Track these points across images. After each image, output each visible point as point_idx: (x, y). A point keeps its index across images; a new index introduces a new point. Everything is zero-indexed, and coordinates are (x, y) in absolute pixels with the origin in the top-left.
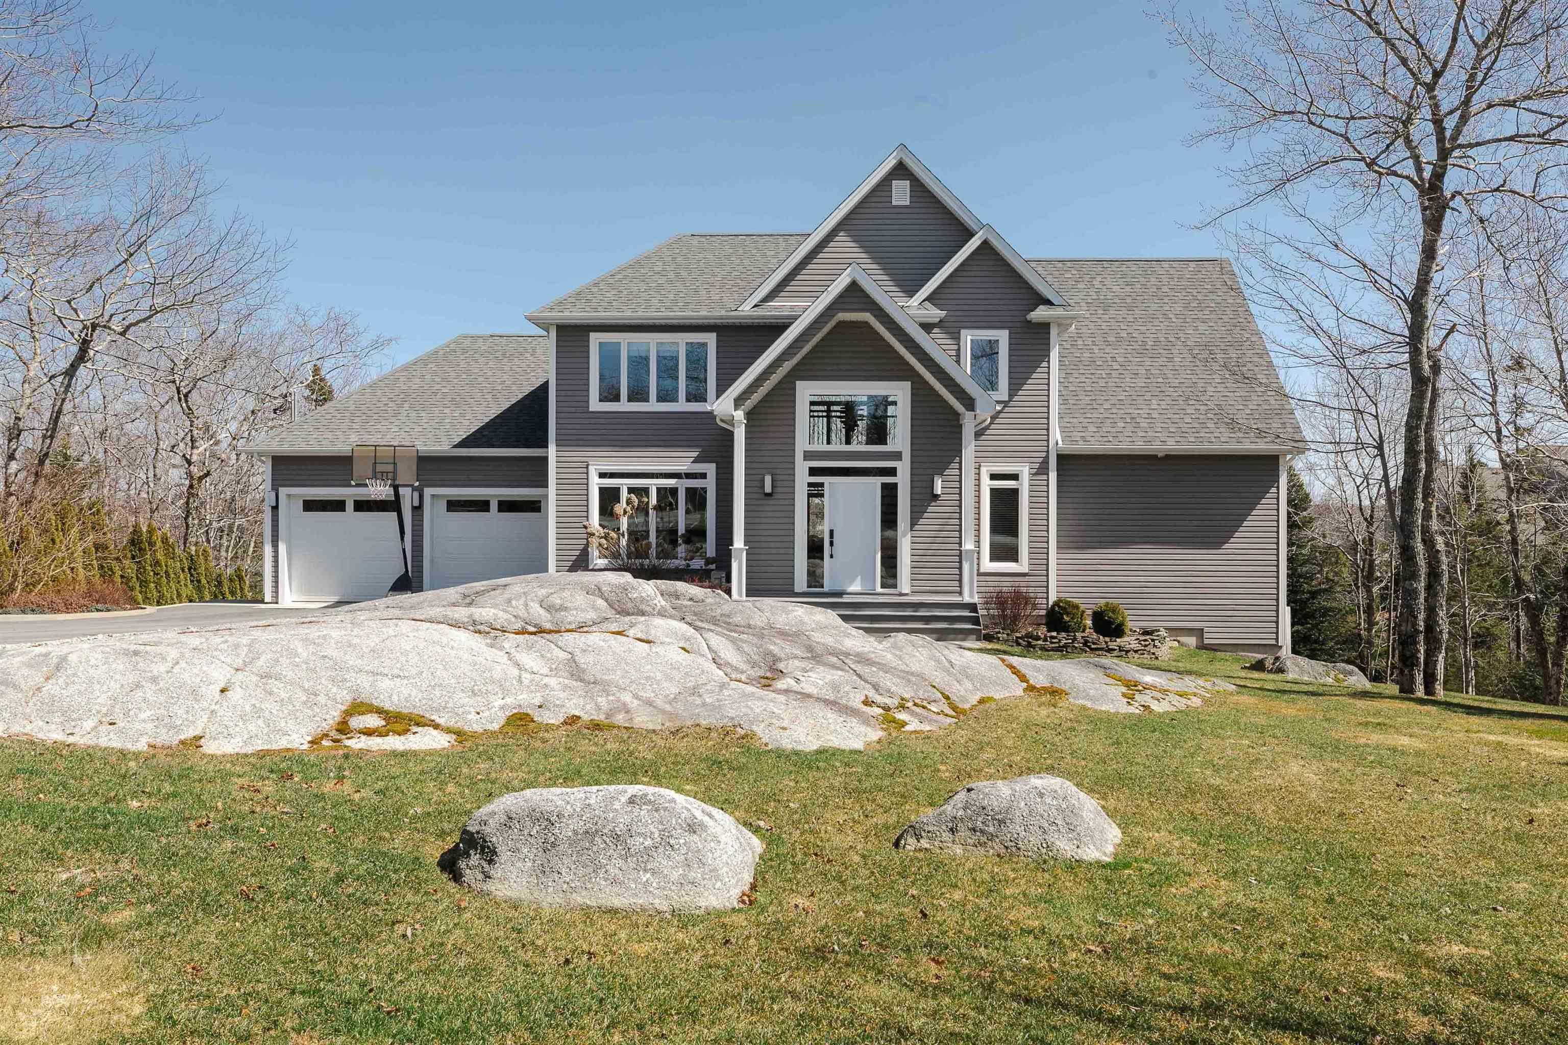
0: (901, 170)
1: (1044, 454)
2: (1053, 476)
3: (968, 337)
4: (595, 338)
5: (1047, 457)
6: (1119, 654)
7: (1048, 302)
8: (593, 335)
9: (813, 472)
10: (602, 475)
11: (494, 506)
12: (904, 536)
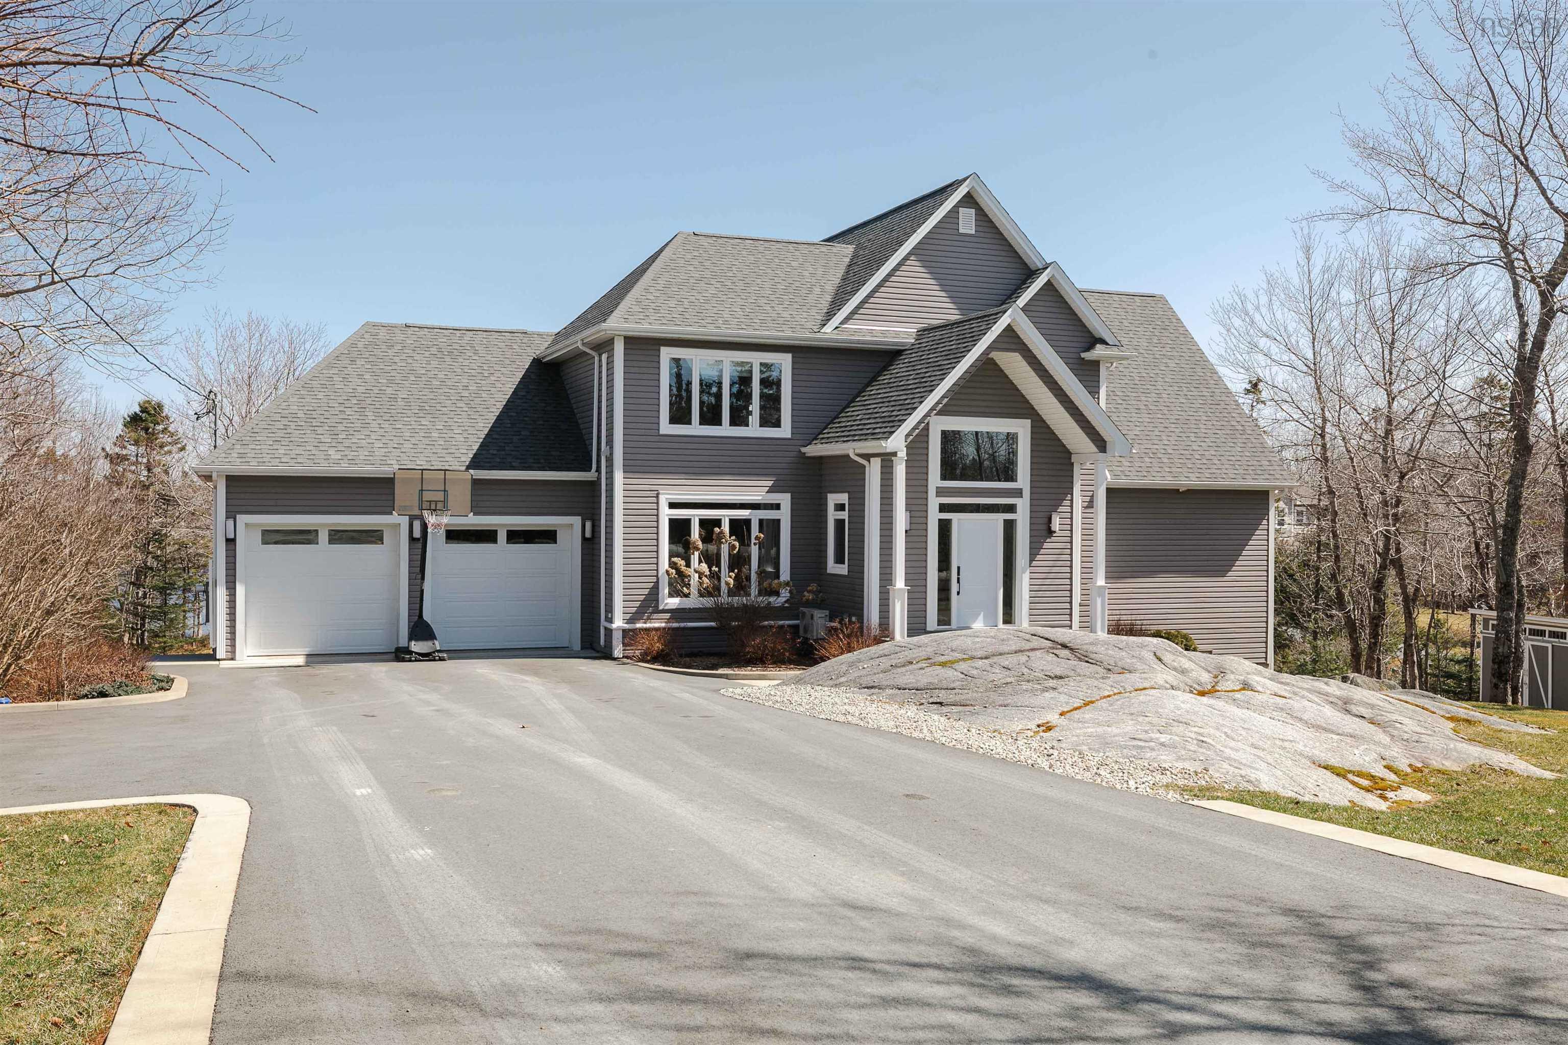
0: (969, 202)
4: (667, 354)
7: (1103, 342)
8: (664, 350)
9: (943, 508)
10: (672, 505)
11: (502, 536)
12: (1024, 572)
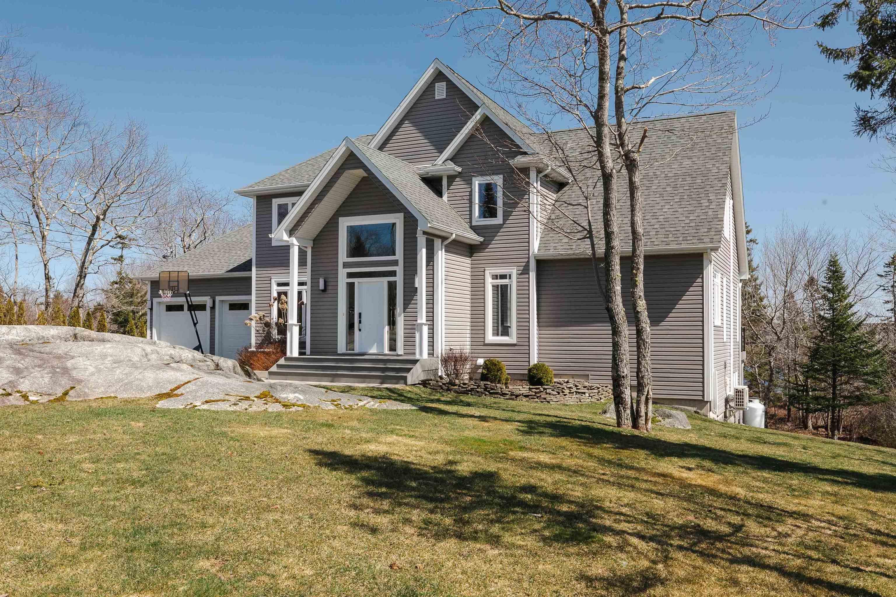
0: (439, 76)
1: (526, 260)
2: (533, 276)
3: (477, 182)
4: (276, 202)
5: (528, 262)
6: (511, 397)
7: (524, 152)
8: (274, 200)
9: (350, 275)
10: (279, 285)
12: (400, 315)
